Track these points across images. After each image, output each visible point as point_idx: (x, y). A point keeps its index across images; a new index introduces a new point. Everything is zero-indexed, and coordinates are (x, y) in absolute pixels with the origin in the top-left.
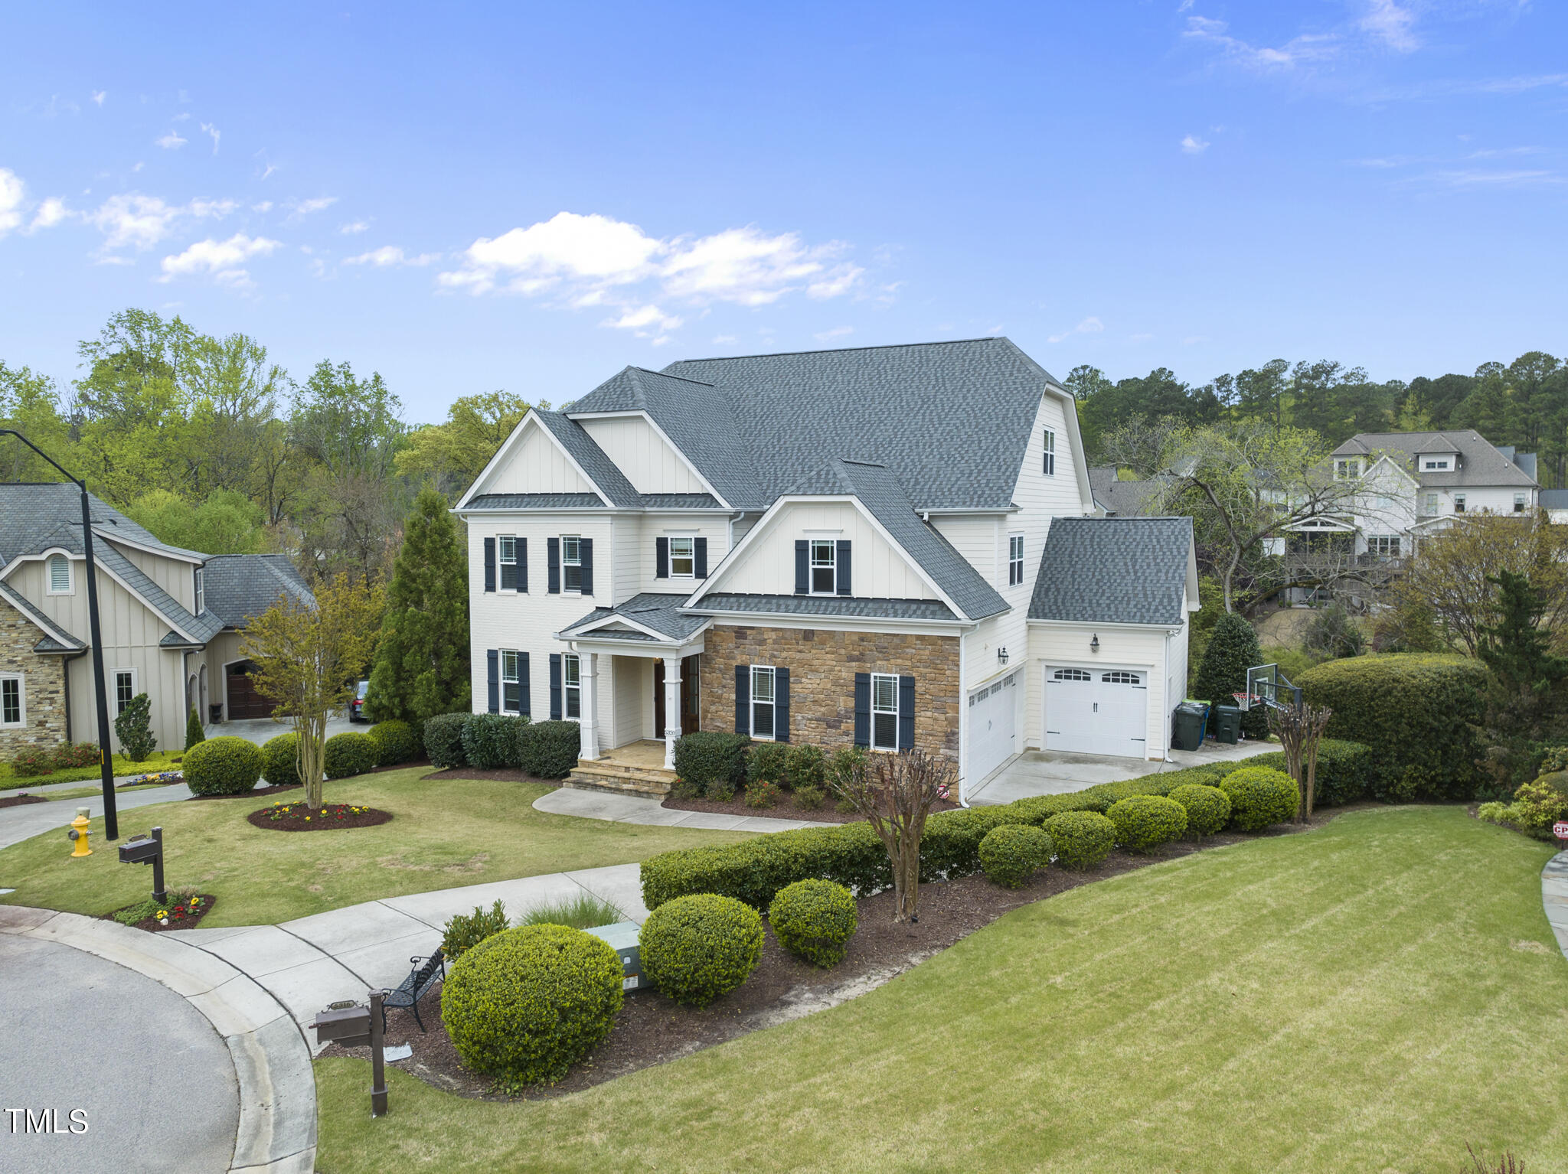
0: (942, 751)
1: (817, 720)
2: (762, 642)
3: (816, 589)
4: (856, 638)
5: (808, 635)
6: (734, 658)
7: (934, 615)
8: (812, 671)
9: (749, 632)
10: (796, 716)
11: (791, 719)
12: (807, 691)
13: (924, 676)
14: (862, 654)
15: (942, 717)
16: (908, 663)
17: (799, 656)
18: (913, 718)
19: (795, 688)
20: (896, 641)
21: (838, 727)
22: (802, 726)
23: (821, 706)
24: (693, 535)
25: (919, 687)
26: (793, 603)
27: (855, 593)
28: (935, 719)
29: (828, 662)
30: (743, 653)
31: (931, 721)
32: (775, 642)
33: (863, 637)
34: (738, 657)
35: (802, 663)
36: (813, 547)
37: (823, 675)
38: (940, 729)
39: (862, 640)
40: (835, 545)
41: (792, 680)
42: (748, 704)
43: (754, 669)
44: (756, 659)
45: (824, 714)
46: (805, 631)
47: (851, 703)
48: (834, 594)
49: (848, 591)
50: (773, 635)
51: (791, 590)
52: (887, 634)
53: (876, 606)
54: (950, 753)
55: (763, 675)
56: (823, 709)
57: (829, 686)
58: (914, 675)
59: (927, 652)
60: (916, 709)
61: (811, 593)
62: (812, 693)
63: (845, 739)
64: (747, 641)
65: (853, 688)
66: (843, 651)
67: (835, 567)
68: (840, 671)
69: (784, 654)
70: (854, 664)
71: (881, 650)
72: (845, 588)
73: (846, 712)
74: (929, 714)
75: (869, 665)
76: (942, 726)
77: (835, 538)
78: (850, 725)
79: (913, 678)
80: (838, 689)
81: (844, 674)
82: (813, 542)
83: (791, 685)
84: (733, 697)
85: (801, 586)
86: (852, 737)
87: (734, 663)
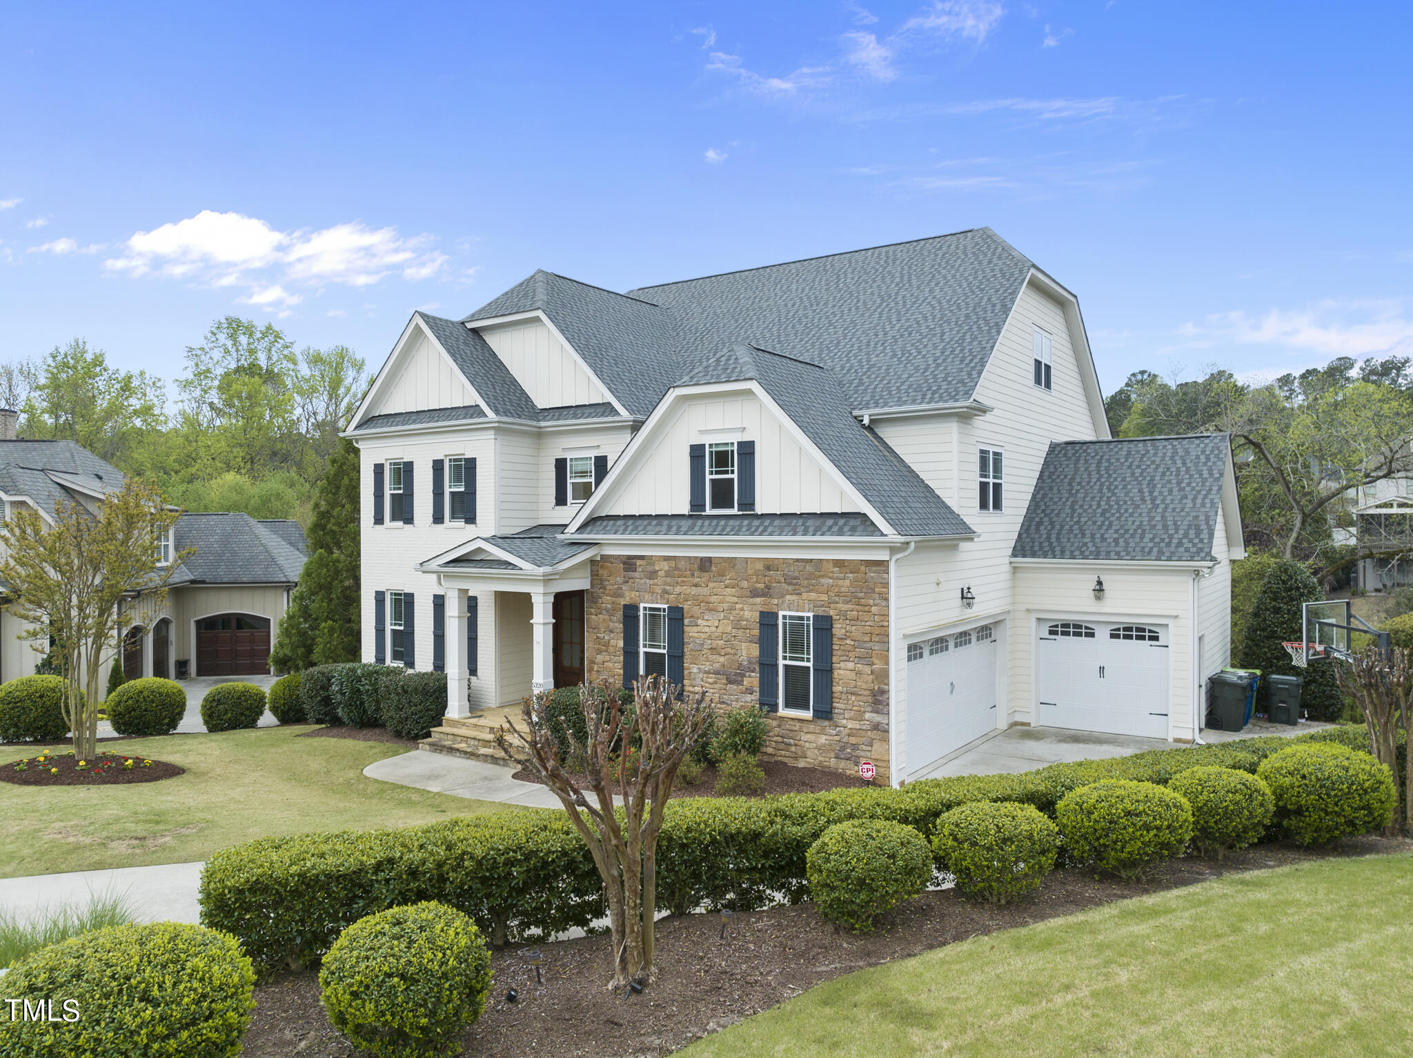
0: (867, 716)
1: (717, 673)
2: (653, 575)
3: (714, 506)
4: (760, 566)
5: (705, 564)
6: (622, 596)
7: (853, 531)
8: (710, 610)
9: (639, 562)
10: (692, 668)
11: (686, 672)
12: (703, 636)
13: (843, 614)
14: (768, 587)
15: (867, 669)
16: (824, 597)
17: (694, 591)
18: (831, 671)
19: (691, 632)
20: (809, 568)
21: (740, 683)
22: (698, 681)
23: (719, 654)
24: (593, 454)
25: (838, 630)
26: (685, 524)
27: (760, 509)
28: (859, 673)
29: (728, 599)
30: (632, 589)
31: (853, 674)
32: (668, 574)
33: (769, 565)
34: (627, 594)
35: (698, 601)
36: (711, 453)
37: (722, 615)
38: (864, 686)
39: (768, 568)
40: (735, 448)
41: (686, 621)
42: (638, 653)
43: (645, 609)
44: (647, 596)
45: (723, 665)
46: (702, 559)
47: (755, 651)
48: (735, 511)
49: (751, 505)
50: (665, 566)
51: (685, 509)
52: (798, 560)
53: (784, 523)
54: (877, 718)
55: (654, 616)
56: (722, 659)
57: (729, 629)
58: (832, 613)
59: (847, 582)
60: (835, 659)
61: (709, 511)
62: (710, 638)
63: (749, 698)
64: (636, 574)
65: (756, 632)
66: (745, 584)
67: (735, 476)
68: (742, 609)
69: (678, 589)
70: (758, 600)
71: (789, 580)
72: (748, 502)
73: (750, 663)
74: (850, 665)
75: (776, 601)
76: (867, 682)
77: (735, 438)
78: (753, 680)
79: (831, 617)
80: (740, 633)
81: (747, 614)
82: (711, 445)
83: (686, 629)
84: (621, 644)
85: (697, 504)
86: (756, 696)
87: (623, 602)
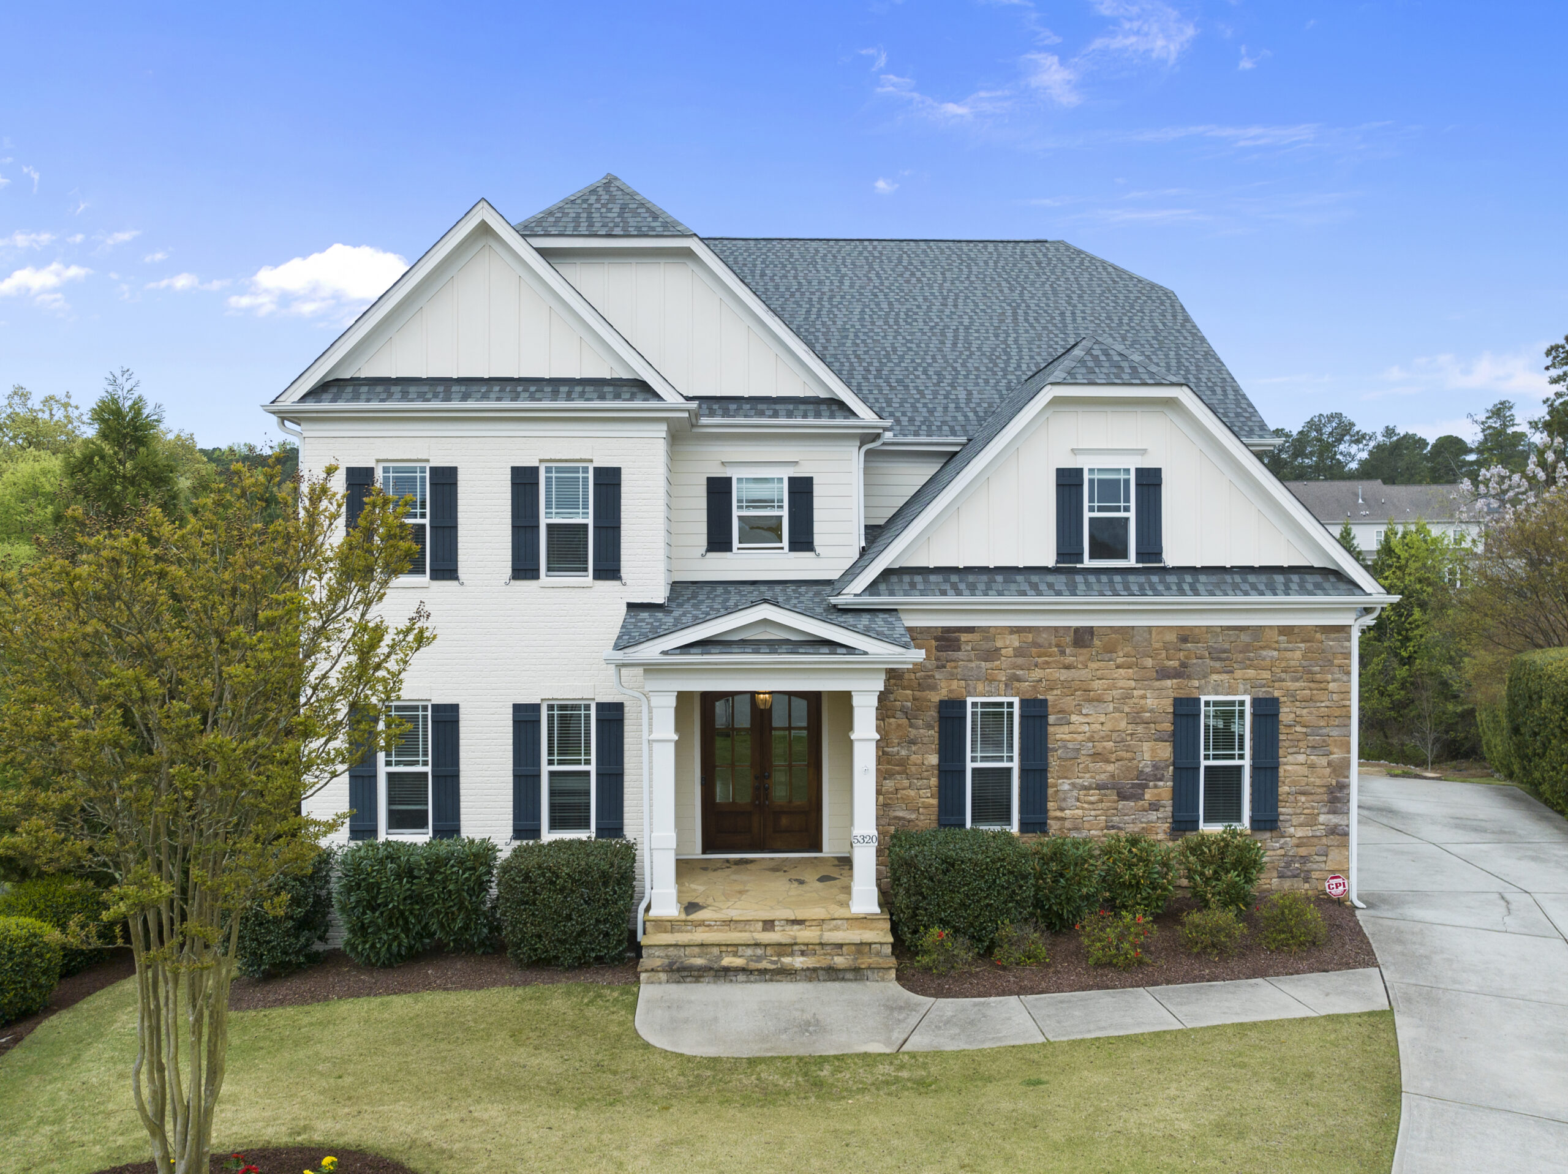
0: (1322, 818)
1: (1099, 787)
2: (992, 655)
3: (1092, 556)
4: (1172, 637)
5: (1082, 637)
6: (933, 688)
7: (1319, 588)
8: (1090, 701)
9: (964, 637)
10: (1060, 784)
11: (1050, 791)
12: (1080, 737)
13: (1292, 696)
14: (1184, 665)
15: (1324, 761)
16: (1266, 675)
17: (1064, 675)
18: (1275, 769)
19: (1058, 733)
20: (1245, 638)
21: (1140, 797)
22: (1071, 802)
23: (1108, 761)
24: (784, 473)
25: (1286, 714)
26: (1060, 581)
27: (1172, 557)
28: (1312, 766)
29: (1121, 683)
30: (952, 677)
31: (1304, 770)
32: (1019, 652)
33: (1185, 636)
34: (943, 684)
35: (1069, 687)
36: (1091, 481)
37: (1111, 707)
38: (1318, 782)
39: (1184, 639)
40: (1132, 477)
41: (1051, 719)
42: (963, 772)
43: (974, 705)
44: (980, 687)
45: (1113, 776)
46: (1077, 630)
47: (1166, 751)
48: (1132, 562)
49: (1157, 555)
50: (1015, 641)
51: (1049, 559)
52: (1229, 628)
53: (1214, 579)
54: (1334, 819)
55: (994, 716)
56: (1110, 768)
57: (1123, 725)
58: (1276, 694)
59: (1298, 654)
60: (1281, 752)
61: (1087, 563)
62: (1091, 739)
63: (1153, 816)
64: (960, 655)
65: (1168, 727)
66: (1149, 662)
67: (1132, 515)
68: (1144, 697)
69: (1037, 674)
70: (1169, 683)
71: (1216, 655)
72: (1150, 548)
73: (1155, 767)
74: (1301, 758)
75: (1196, 683)
76: (1323, 776)
77: (1133, 463)
78: (1163, 790)
79: (1277, 699)
80: (1140, 729)
81: (1150, 702)
82: (1091, 471)
83: (1051, 729)
84: (933, 759)
85: (1068, 549)
86: (1166, 812)
87: (935, 697)
